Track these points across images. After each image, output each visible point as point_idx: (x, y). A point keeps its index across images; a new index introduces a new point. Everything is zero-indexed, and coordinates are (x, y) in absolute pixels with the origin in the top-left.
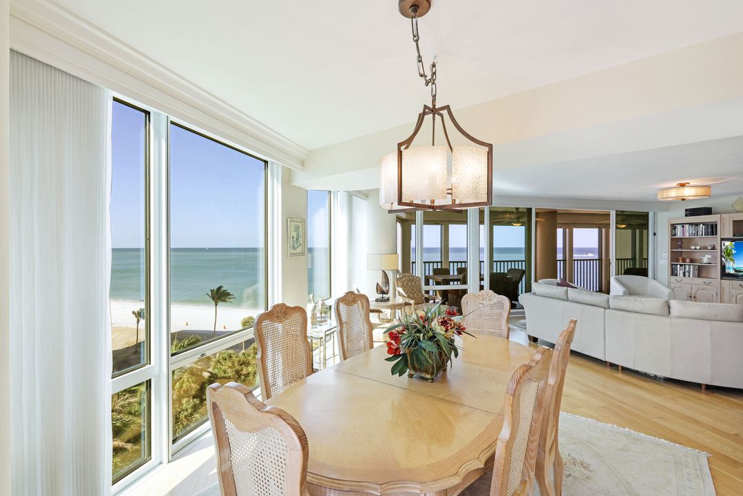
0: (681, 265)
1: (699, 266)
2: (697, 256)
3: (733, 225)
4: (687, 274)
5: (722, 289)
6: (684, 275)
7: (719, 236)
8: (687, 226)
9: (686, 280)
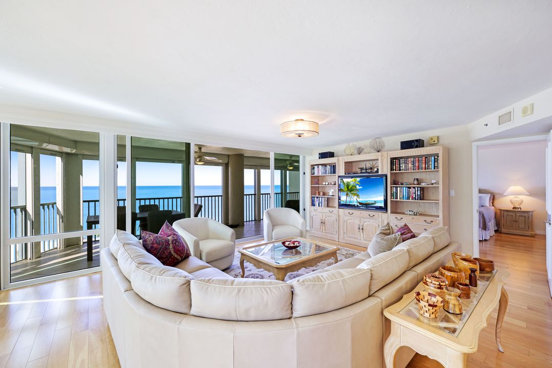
0: (317, 198)
1: (328, 198)
2: (326, 190)
3: (345, 165)
4: (320, 204)
5: (339, 216)
6: (319, 206)
7: (337, 175)
8: (320, 166)
9: (320, 209)
